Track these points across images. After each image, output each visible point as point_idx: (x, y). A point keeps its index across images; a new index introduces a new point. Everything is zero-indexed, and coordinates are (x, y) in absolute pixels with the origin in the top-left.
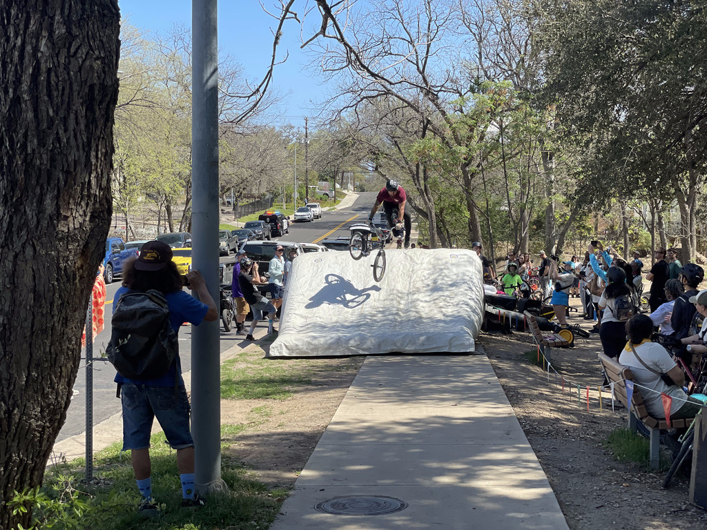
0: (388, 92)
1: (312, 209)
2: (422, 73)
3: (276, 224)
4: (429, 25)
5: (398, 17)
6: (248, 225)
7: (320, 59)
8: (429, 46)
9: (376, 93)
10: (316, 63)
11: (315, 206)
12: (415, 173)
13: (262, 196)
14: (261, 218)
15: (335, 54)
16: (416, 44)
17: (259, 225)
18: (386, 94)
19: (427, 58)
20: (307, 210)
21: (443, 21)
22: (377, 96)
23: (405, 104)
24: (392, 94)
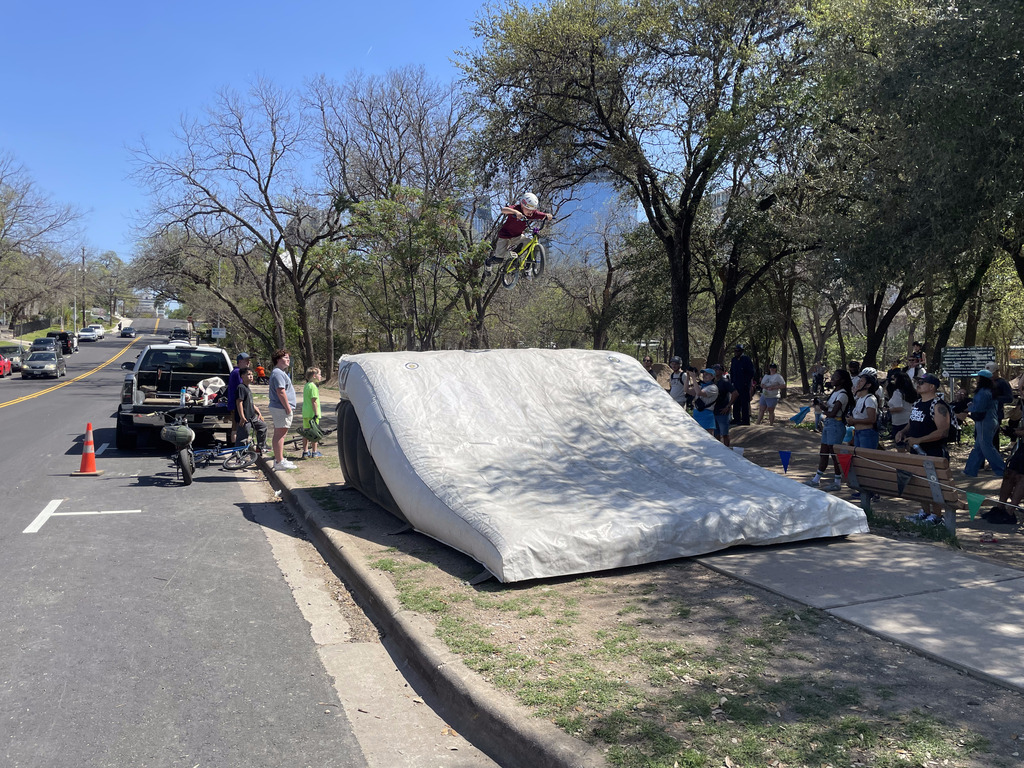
0: (222, 209)
1: (97, 330)
2: (264, 192)
3: (67, 342)
4: (274, 144)
5: (239, 132)
6: (37, 342)
7: (146, 169)
8: (273, 165)
9: (209, 209)
10: (141, 174)
11: (98, 328)
12: (265, 288)
13: (33, 318)
14: (50, 335)
15: (164, 166)
16: (257, 162)
17: (51, 341)
18: (220, 211)
19: (269, 177)
20: (92, 331)
21: (291, 141)
22: (211, 212)
23: (239, 223)
24: (228, 212)
